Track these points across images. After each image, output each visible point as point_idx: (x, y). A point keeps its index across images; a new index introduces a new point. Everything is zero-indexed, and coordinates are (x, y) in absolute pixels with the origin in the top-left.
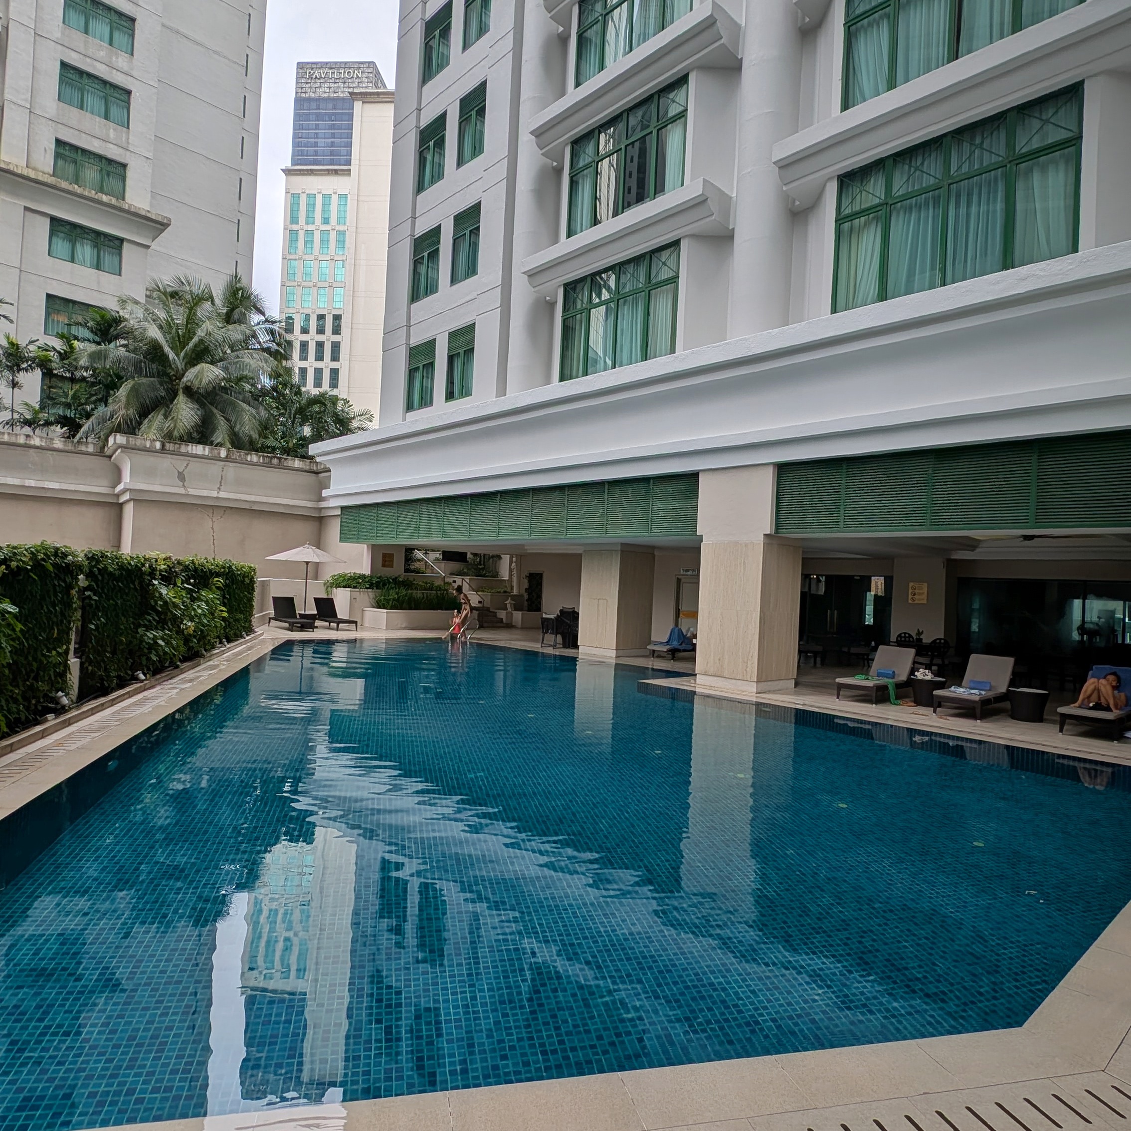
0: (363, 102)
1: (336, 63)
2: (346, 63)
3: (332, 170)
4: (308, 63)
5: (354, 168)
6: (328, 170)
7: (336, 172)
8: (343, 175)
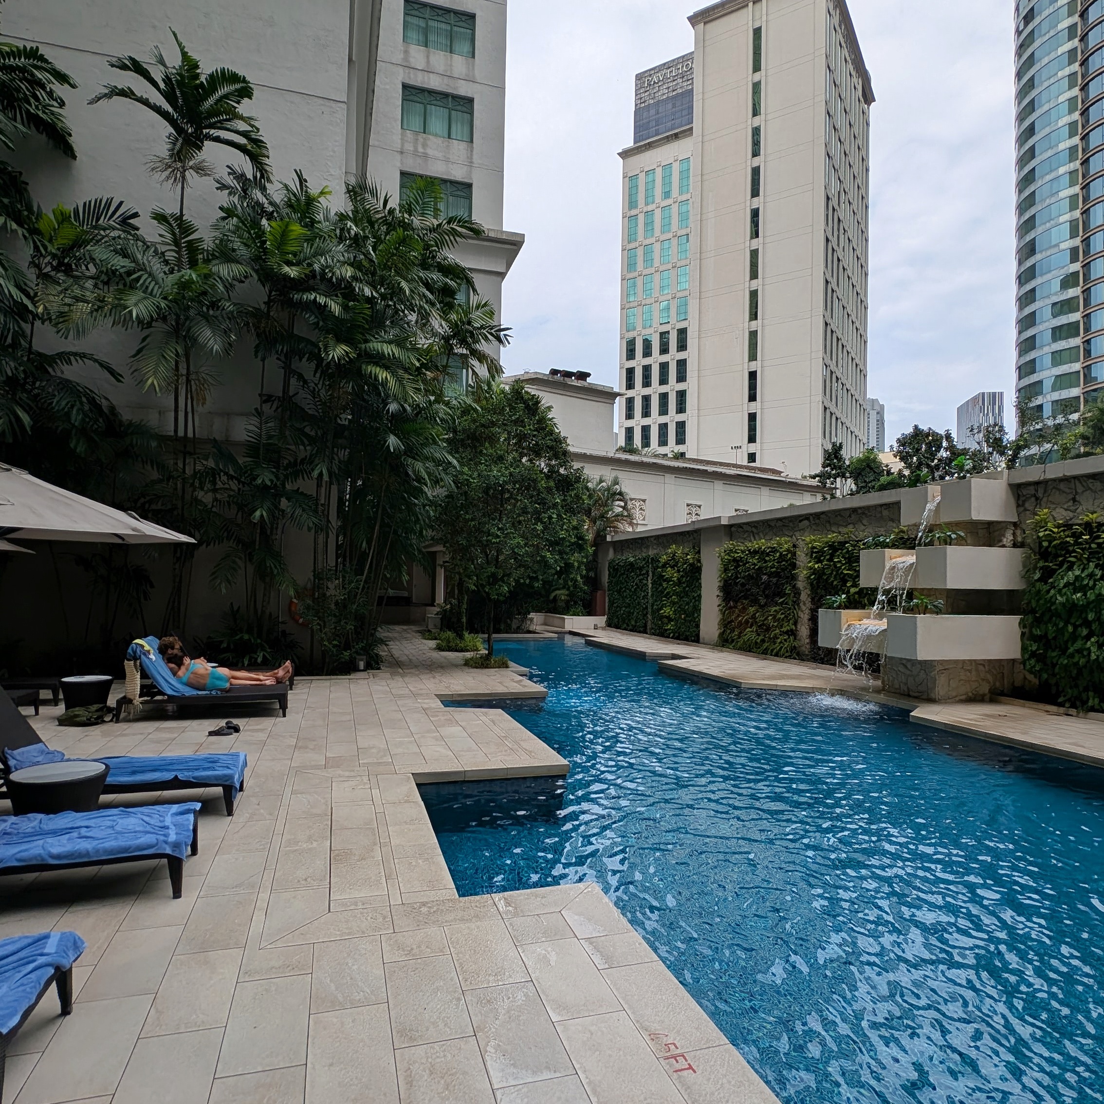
0: (705, 23)
1: (673, 60)
2: (683, 57)
3: (671, 135)
4: (646, 72)
5: (696, 125)
6: (667, 137)
7: (676, 136)
8: (686, 136)
